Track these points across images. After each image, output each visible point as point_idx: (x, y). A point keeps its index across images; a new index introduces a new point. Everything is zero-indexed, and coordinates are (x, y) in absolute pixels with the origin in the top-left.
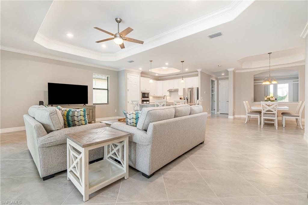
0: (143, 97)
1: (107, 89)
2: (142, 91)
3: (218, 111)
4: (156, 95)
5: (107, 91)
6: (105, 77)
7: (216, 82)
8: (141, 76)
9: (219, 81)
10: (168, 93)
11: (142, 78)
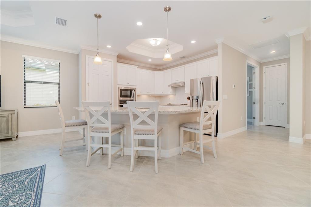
0: (122, 96)
1: (58, 82)
2: (119, 86)
3: (261, 120)
4: (152, 93)
5: (58, 86)
6: (54, 63)
7: (257, 70)
8: (117, 62)
9: (264, 67)
10: (170, 90)
11: (119, 64)
